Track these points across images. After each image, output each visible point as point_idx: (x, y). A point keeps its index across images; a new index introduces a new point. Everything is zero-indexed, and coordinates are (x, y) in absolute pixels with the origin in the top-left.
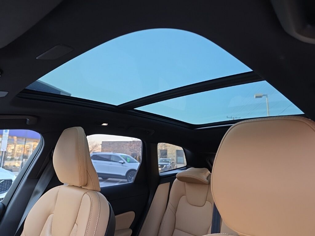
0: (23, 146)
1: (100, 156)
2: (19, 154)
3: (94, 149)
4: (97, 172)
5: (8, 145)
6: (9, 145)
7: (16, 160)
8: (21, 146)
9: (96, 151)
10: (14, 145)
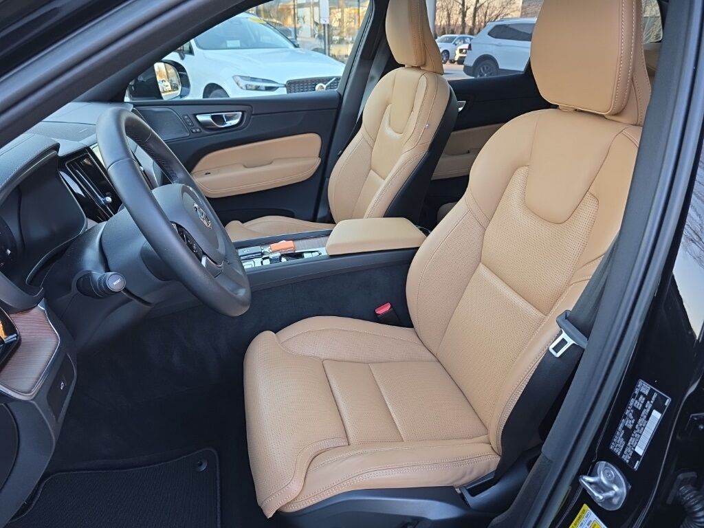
0: (357, 11)
1: (510, 26)
2: (352, 31)
3: (506, 11)
4: (500, 67)
5: (330, 9)
6: (332, 11)
7: (348, 43)
8: (353, 11)
9: (509, 16)
10: (340, 10)
